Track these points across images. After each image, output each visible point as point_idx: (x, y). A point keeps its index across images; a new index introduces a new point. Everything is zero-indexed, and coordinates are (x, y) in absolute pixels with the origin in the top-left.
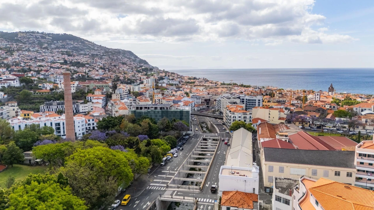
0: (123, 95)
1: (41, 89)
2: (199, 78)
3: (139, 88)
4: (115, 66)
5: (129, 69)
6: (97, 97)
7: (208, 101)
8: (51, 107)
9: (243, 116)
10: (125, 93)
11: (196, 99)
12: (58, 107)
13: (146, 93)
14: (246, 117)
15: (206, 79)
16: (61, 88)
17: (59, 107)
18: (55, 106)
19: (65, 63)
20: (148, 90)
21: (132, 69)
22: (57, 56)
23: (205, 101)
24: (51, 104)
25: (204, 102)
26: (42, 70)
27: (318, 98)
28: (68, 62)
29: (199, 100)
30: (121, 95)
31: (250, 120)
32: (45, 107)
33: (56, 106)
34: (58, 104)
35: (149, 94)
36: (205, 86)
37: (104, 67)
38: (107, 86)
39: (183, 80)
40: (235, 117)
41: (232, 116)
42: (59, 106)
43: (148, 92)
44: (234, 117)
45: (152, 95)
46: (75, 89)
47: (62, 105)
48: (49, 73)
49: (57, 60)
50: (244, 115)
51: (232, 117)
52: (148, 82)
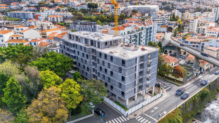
6: (130, 21)
10: (160, 18)
13: (193, 20)
24: (76, 24)
32: (73, 25)
35: (199, 22)
45: (203, 24)
47: (83, 24)
52: (216, 11)
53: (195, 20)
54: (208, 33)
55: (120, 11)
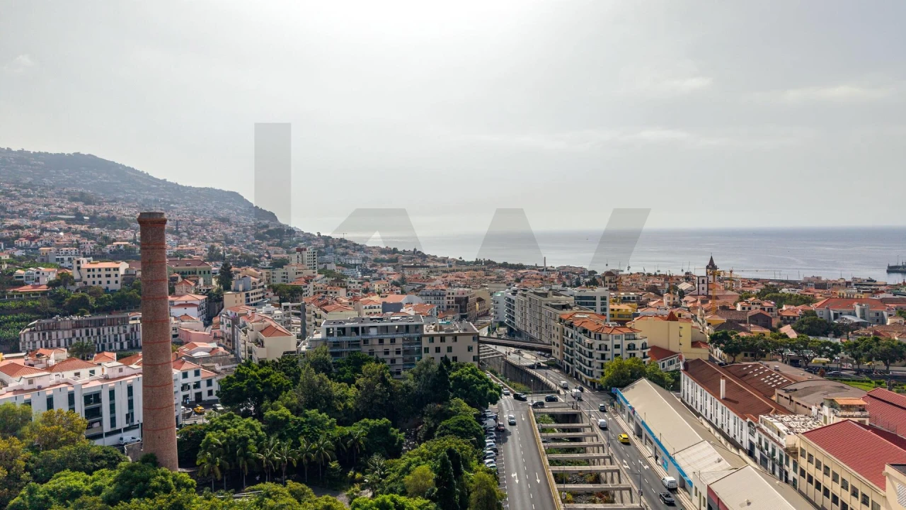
0: (252, 294)
1: (22, 284)
2: (404, 251)
3: (285, 275)
4: (203, 225)
5: (236, 231)
6: (184, 302)
7: (463, 303)
8: (54, 333)
9: (625, 344)
10: (259, 287)
11: (433, 298)
12: (74, 335)
13: (306, 286)
14: (634, 345)
15: (419, 252)
16: (80, 280)
17: (78, 335)
18: (66, 332)
19: (79, 218)
20: (311, 281)
21: (245, 232)
22: (58, 204)
23: (456, 302)
24: (56, 327)
25: (455, 305)
26: (18, 237)
27: (703, 289)
28: (85, 218)
29: (441, 301)
30: (247, 295)
31: (644, 353)
32: (36, 335)
33: (71, 332)
34: (78, 325)
36: (428, 267)
37: (177, 228)
38: (207, 272)
39: (369, 256)
40: (606, 346)
41: (597, 343)
42: (78, 332)
43: (311, 285)
44: (603, 347)
46: (119, 282)
47: (87, 327)
48: (39, 244)
49: (58, 214)
50: (629, 339)
51: (596, 346)
52: (300, 260)
53: (308, 286)
54: (366, 308)
55: (119, 276)
